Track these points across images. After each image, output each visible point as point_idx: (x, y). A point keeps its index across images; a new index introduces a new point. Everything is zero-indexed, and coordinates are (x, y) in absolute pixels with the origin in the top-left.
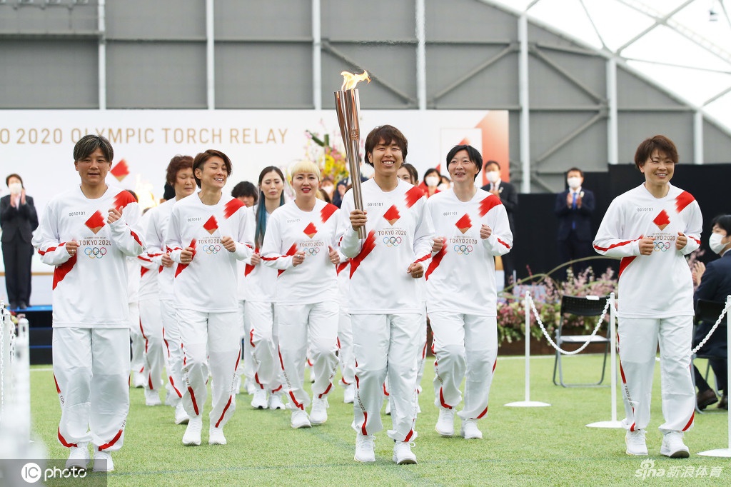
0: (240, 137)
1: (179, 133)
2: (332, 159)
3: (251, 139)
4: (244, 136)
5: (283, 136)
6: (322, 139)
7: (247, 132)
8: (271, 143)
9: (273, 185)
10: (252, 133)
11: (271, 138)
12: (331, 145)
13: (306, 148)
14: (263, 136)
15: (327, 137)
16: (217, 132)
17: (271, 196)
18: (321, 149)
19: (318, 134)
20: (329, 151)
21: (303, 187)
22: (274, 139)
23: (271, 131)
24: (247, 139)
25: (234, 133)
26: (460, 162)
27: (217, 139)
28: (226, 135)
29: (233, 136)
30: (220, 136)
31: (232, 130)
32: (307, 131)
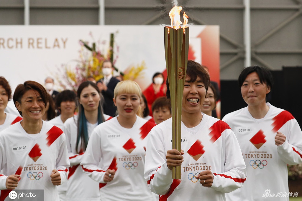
0: (35, 44)
2: (97, 60)
4: (38, 43)
5: (64, 43)
6: (90, 46)
7: (40, 41)
8: (56, 48)
9: (91, 98)
10: (43, 41)
11: (56, 44)
12: (97, 50)
13: (80, 52)
14: (51, 43)
15: (94, 45)
16: (19, 41)
17: (89, 109)
18: (90, 53)
19: (88, 43)
20: (95, 54)
21: (126, 108)
22: (58, 46)
23: (56, 40)
24: (40, 45)
25: (31, 41)
26: (251, 85)
27: (19, 45)
28: (25, 43)
29: (30, 44)
30: (21, 43)
31: (29, 39)
32: (80, 41)
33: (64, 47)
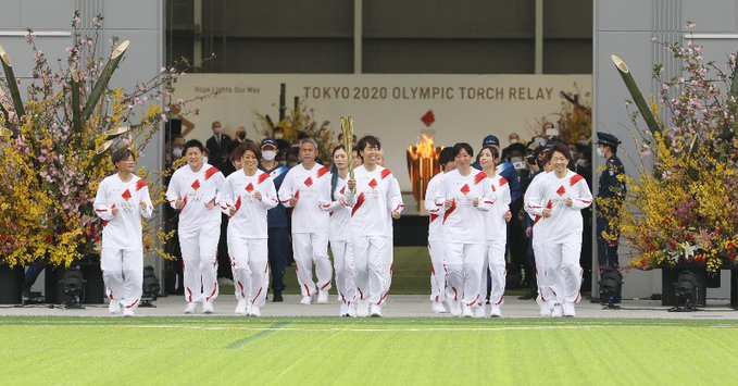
0: (517, 95)
1: (472, 91)
3: (525, 96)
4: (520, 93)
5: (549, 93)
6: (573, 98)
7: (522, 91)
8: (540, 99)
10: (526, 91)
11: (540, 95)
14: (533, 95)
15: (576, 97)
16: (500, 91)
18: (572, 105)
19: (570, 94)
22: (542, 97)
23: (540, 90)
24: (522, 96)
25: (513, 91)
27: (499, 96)
28: (506, 94)
29: (511, 94)
30: (502, 93)
31: (511, 89)
32: (562, 92)
33: (549, 98)
